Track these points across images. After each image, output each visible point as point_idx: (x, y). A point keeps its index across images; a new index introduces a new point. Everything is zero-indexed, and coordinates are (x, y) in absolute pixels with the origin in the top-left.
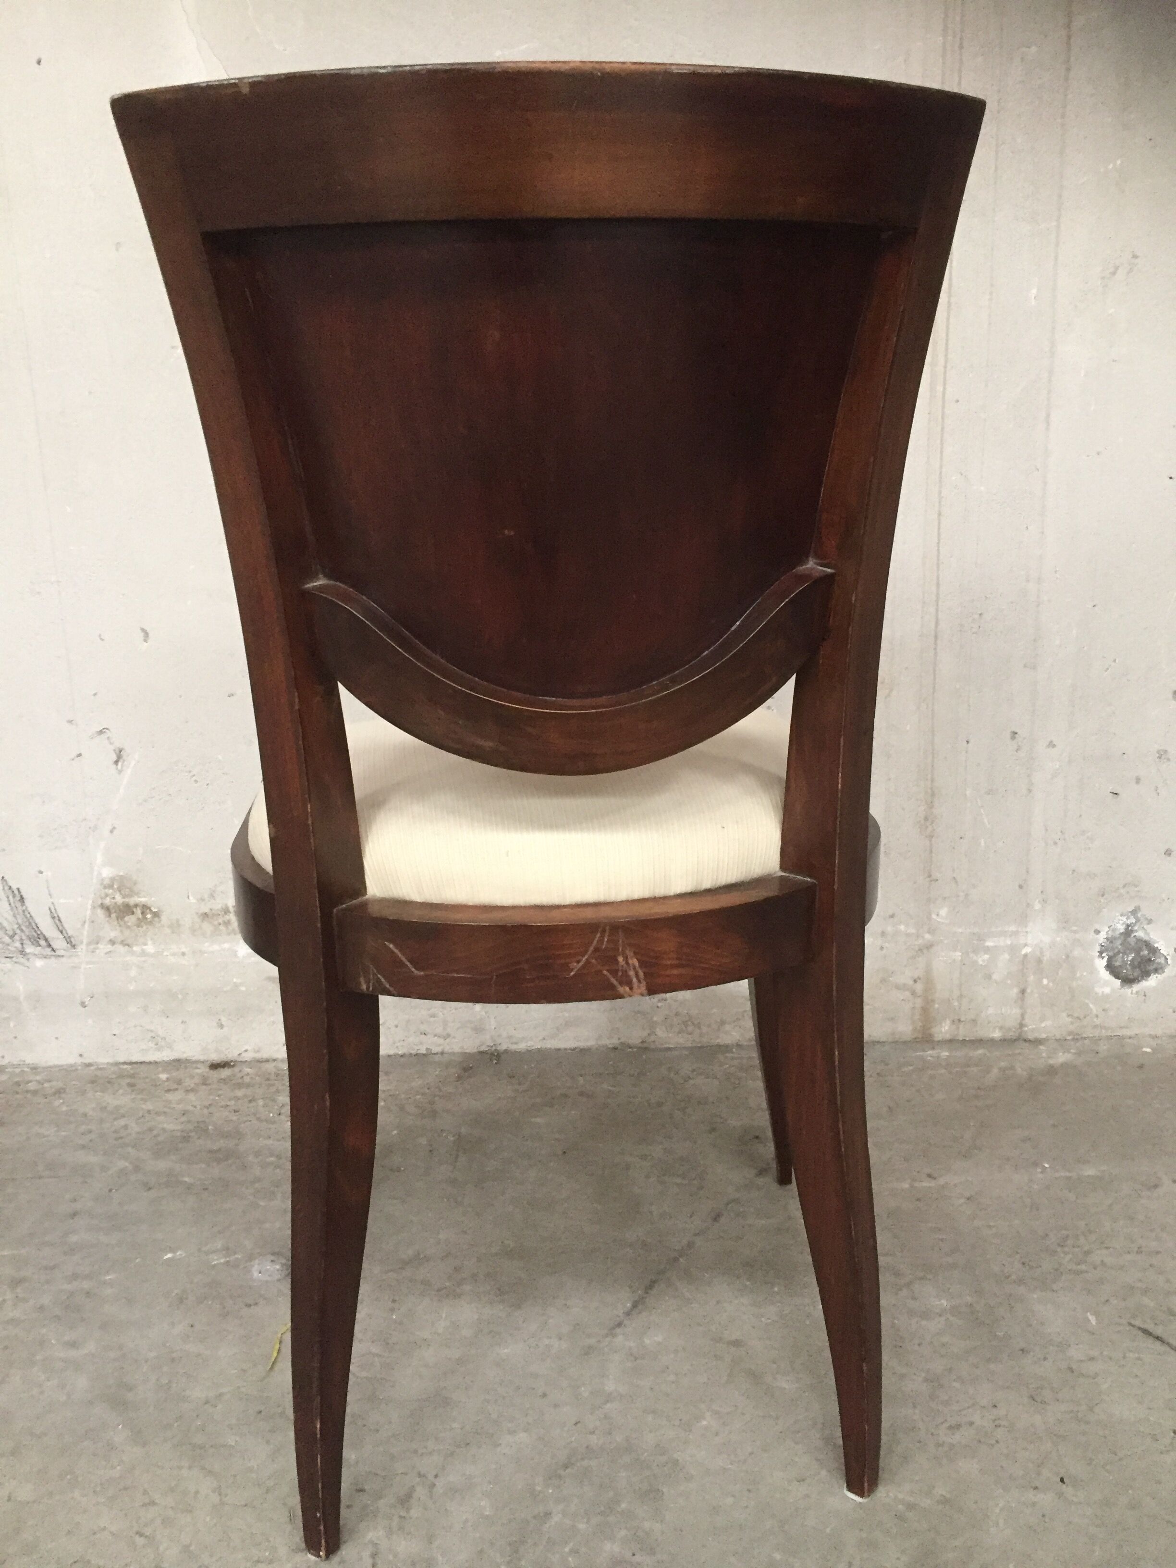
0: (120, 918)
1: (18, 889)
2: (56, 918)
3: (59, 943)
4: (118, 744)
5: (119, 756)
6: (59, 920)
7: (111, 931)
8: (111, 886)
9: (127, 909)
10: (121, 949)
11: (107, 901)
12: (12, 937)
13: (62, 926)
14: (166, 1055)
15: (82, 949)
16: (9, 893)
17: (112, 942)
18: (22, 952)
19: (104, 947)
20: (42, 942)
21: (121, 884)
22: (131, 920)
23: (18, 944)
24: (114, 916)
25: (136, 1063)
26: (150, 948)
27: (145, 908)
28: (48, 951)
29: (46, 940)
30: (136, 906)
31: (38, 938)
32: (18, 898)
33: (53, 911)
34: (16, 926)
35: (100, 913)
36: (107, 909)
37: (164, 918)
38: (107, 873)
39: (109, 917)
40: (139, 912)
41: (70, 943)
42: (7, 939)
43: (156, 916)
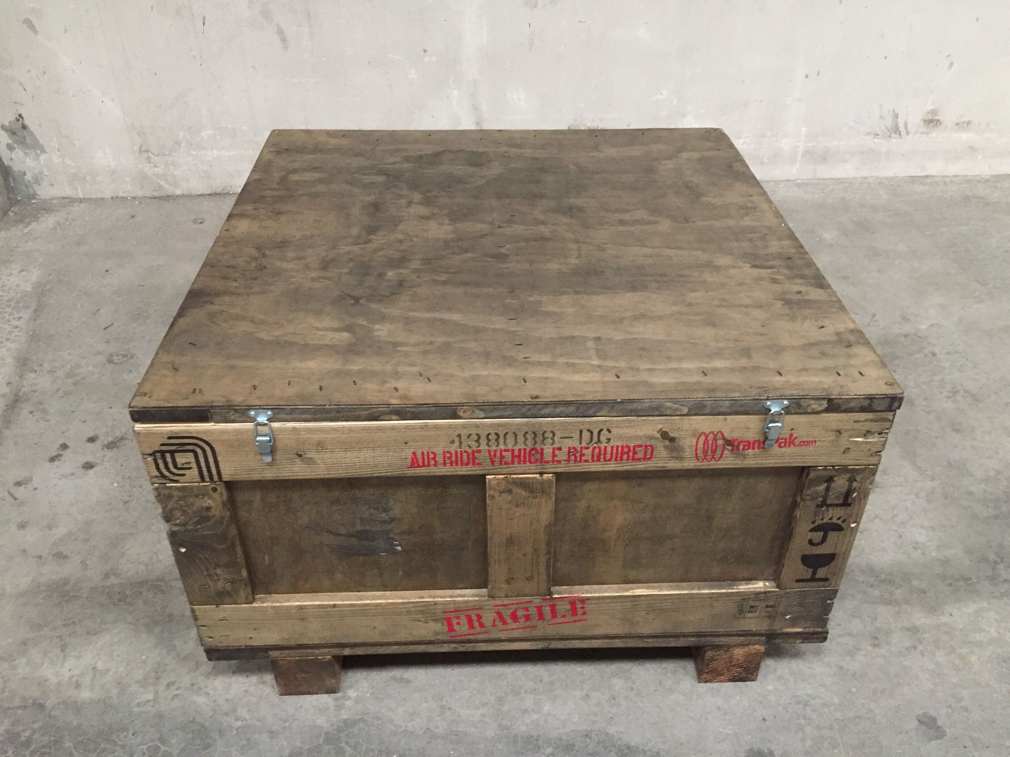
0: (928, 124)
1: (898, 113)
2: (906, 124)
3: (903, 133)
4: (952, 60)
5: (951, 64)
7: (923, 129)
8: (929, 113)
9: (931, 121)
10: (924, 135)
11: (926, 118)
12: (888, 131)
13: (907, 127)
14: (924, 174)
15: (910, 136)
16: (894, 114)
17: (922, 133)
18: (890, 137)
19: (918, 135)
20: (898, 133)
21: (933, 112)
22: (931, 125)
23: (889, 133)
24: (926, 123)
25: (913, 176)
26: (934, 135)
27: (938, 121)
28: (899, 136)
29: (900, 132)
30: (935, 120)
31: (896, 130)
32: (896, 116)
33: (906, 121)
34: (891, 126)
35: (922, 123)
36: (925, 121)
37: (943, 124)
38: (930, 107)
39: (924, 124)
40: (935, 122)
41: (907, 133)
42: (886, 131)
43: (941, 124)
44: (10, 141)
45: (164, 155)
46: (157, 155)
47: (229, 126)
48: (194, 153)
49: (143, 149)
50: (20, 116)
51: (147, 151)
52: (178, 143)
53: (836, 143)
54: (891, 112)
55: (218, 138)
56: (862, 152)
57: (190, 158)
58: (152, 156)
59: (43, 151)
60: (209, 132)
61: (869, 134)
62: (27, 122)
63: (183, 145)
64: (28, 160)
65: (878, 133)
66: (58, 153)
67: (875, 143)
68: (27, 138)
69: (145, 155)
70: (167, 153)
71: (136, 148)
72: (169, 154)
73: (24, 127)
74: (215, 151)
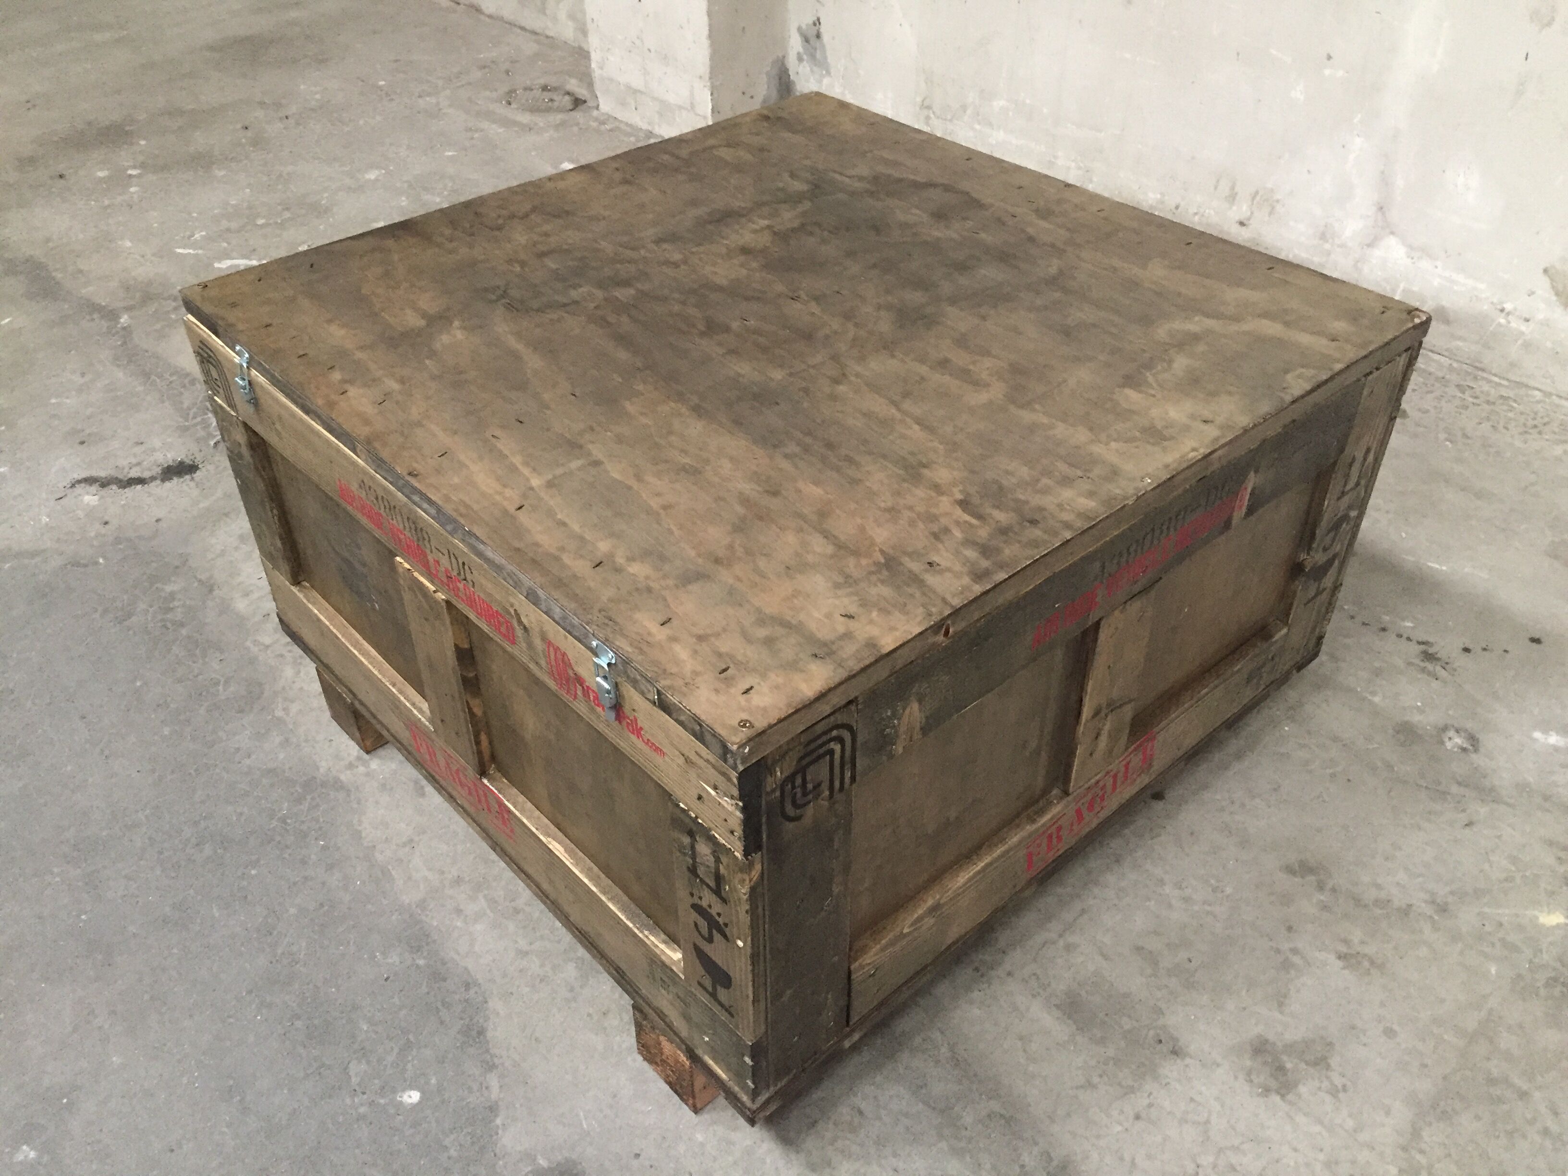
44: (801, 50)
45: (945, 120)
46: (938, 118)
47: (1028, 101)
48: (977, 127)
49: (926, 104)
50: (818, 19)
51: (929, 108)
52: (964, 108)
55: (1011, 114)
57: (971, 134)
58: (932, 116)
59: (828, 73)
60: (1002, 103)
62: (823, 30)
63: (969, 112)
64: (812, 80)
66: (841, 80)
68: (818, 51)
69: (926, 112)
70: (949, 117)
71: (919, 99)
72: (951, 120)
73: (818, 36)
74: (1002, 133)
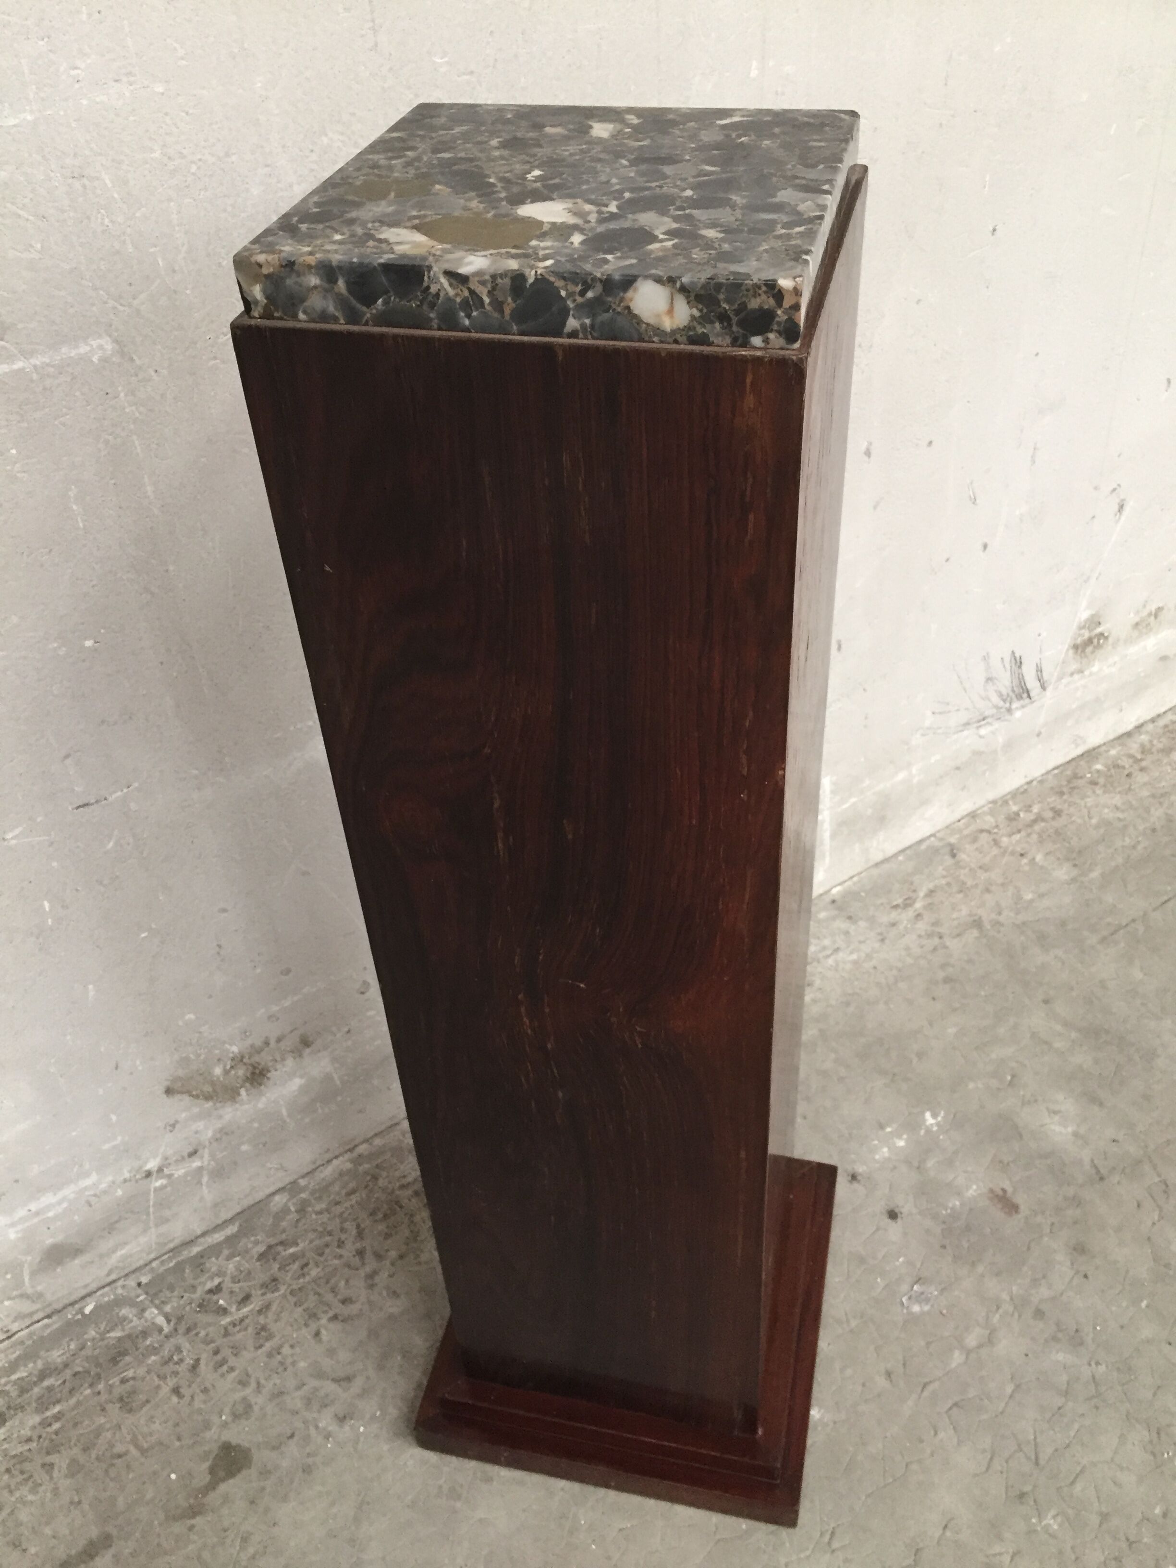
0: (1083, 651)
1: (1020, 658)
2: (1039, 670)
3: (1035, 690)
4: (1122, 497)
5: (1122, 505)
6: (1041, 671)
7: (1074, 665)
8: (1084, 627)
9: (1088, 642)
10: (1076, 677)
11: (1078, 641)
12: (1004, 701)
13: (1042, 676)
14: (1080, 750)
15: (1049, 690)
16: (1013, 661)
17: (1072, 674)
18: (1009, 710)
19: (1065, 681)
20: (1025, 695)
21: (1091, 622)
22: (1089, 649)
23: (1008, 705)
24: (1079, 651)
25: (1061, 765)
26: (1095, 669)
27: (1101, 635)
28: (1027, 701)
29: (1028, 692)
30: (1095, 636)
31: (1021, 692)
32: (1018, 664)
33: (1039, 665)
34: (1010, 689)
35: (1071, 652)
36: (1076, 647)
37: (1111, 640)
38: (1085, 615)
39: (1076, 653)
40: (1095, 641)
41: (1044, 688)
42: (1001, 703)
43: (1106, 638)
53: (901, 776)
54: (1007, 659)
56: (958, 768)
61: (967, 724)
65: (986, 714)
67: (981, 737)
